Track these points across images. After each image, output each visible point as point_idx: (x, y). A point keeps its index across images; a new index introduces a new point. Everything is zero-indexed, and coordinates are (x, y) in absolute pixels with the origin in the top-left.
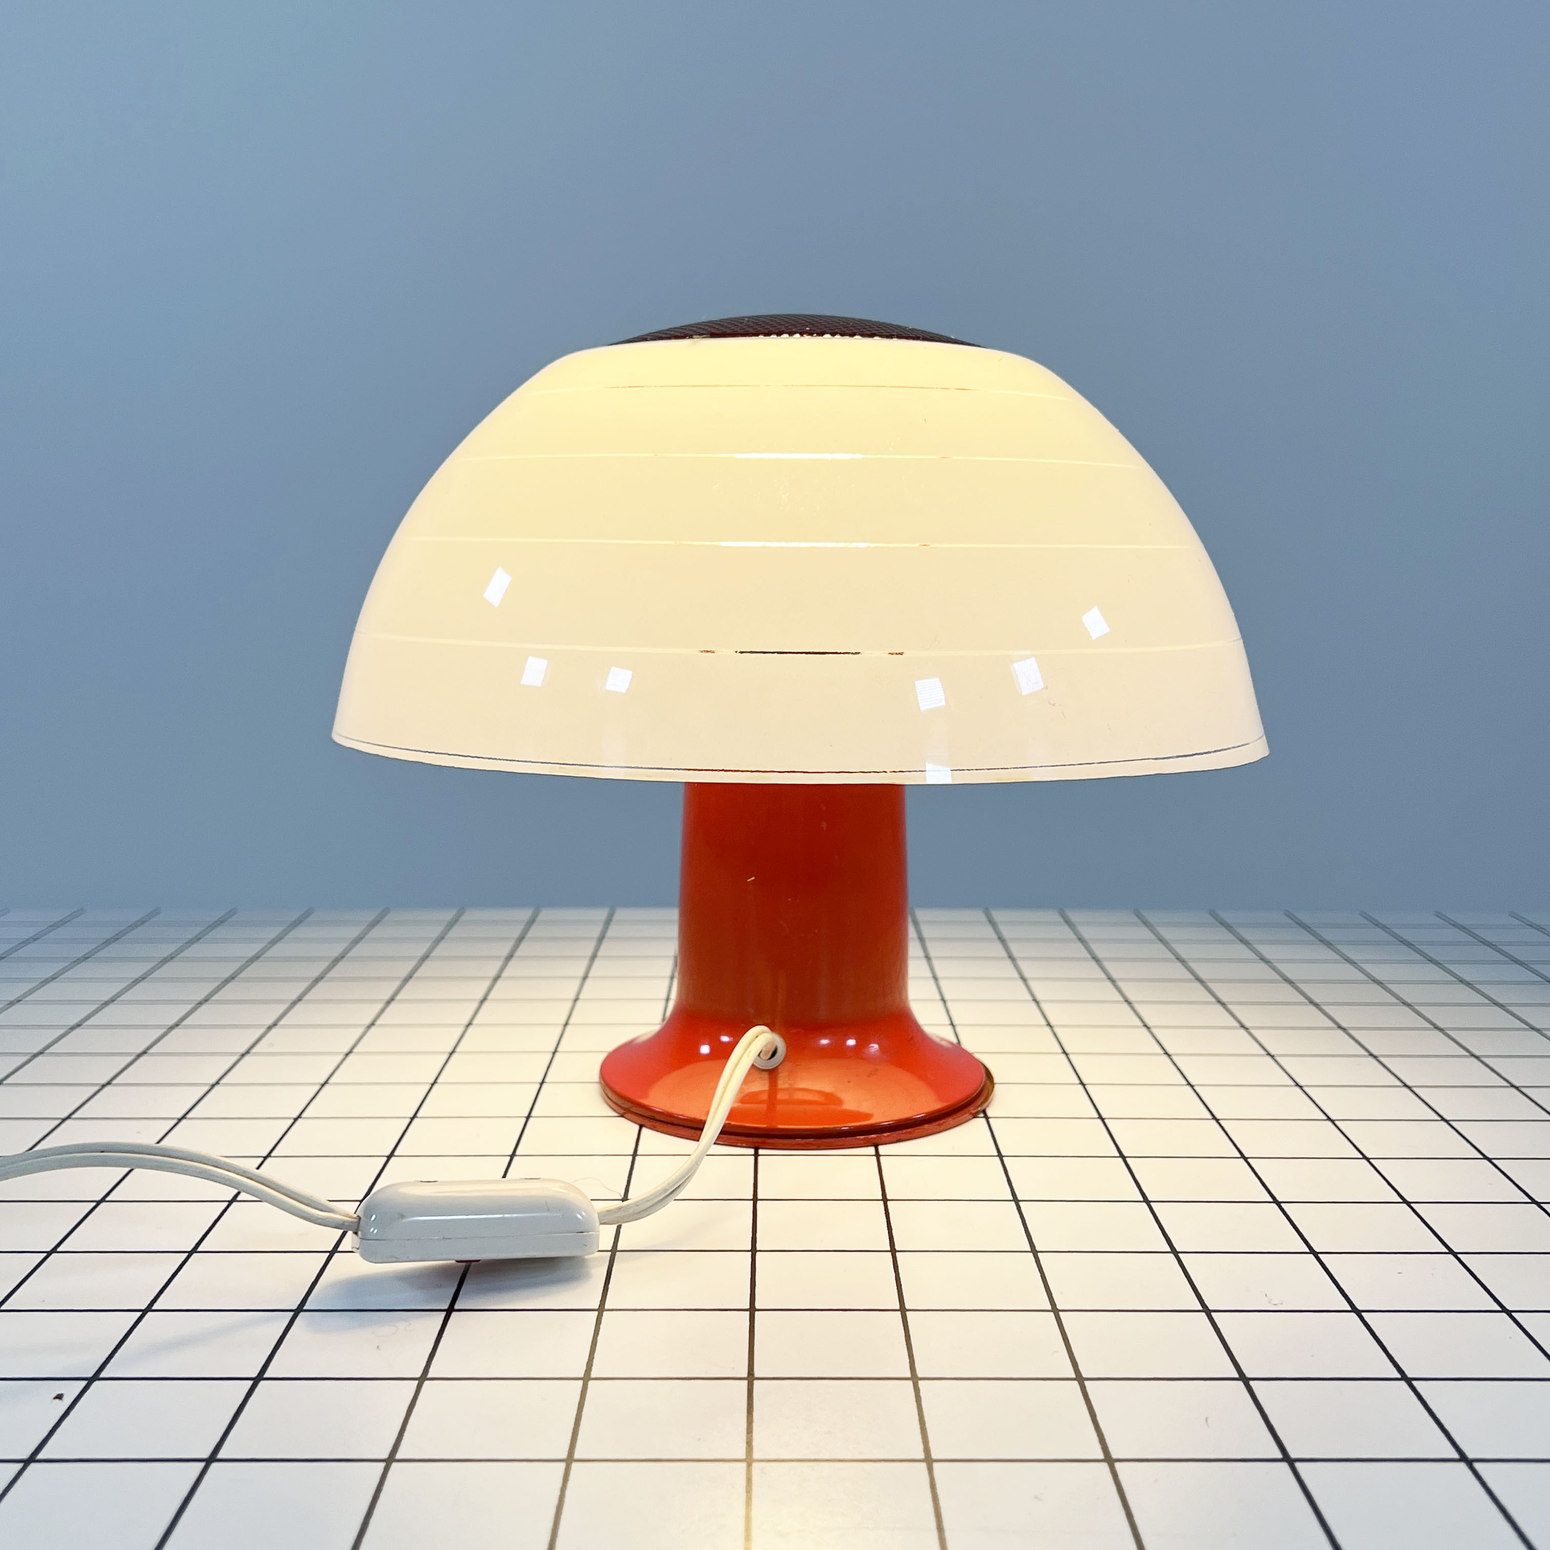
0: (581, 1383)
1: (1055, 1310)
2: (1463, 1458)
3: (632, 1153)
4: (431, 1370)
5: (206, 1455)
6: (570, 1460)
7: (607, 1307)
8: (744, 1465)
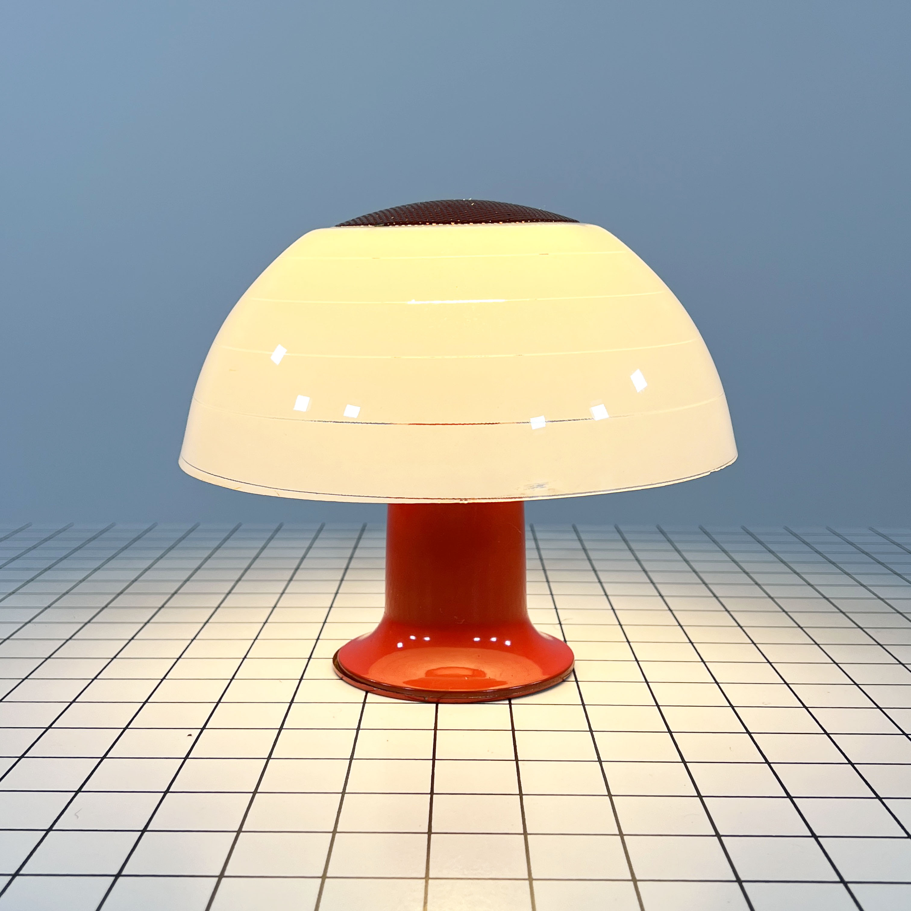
0: (331, 835)
1: (610, 795)
2: (842, 881)
3: (363, 702)
4: (244, 826)
5: (115, 872)
6: (324, 877)
7: (347, 791)
8: (424, 881)
